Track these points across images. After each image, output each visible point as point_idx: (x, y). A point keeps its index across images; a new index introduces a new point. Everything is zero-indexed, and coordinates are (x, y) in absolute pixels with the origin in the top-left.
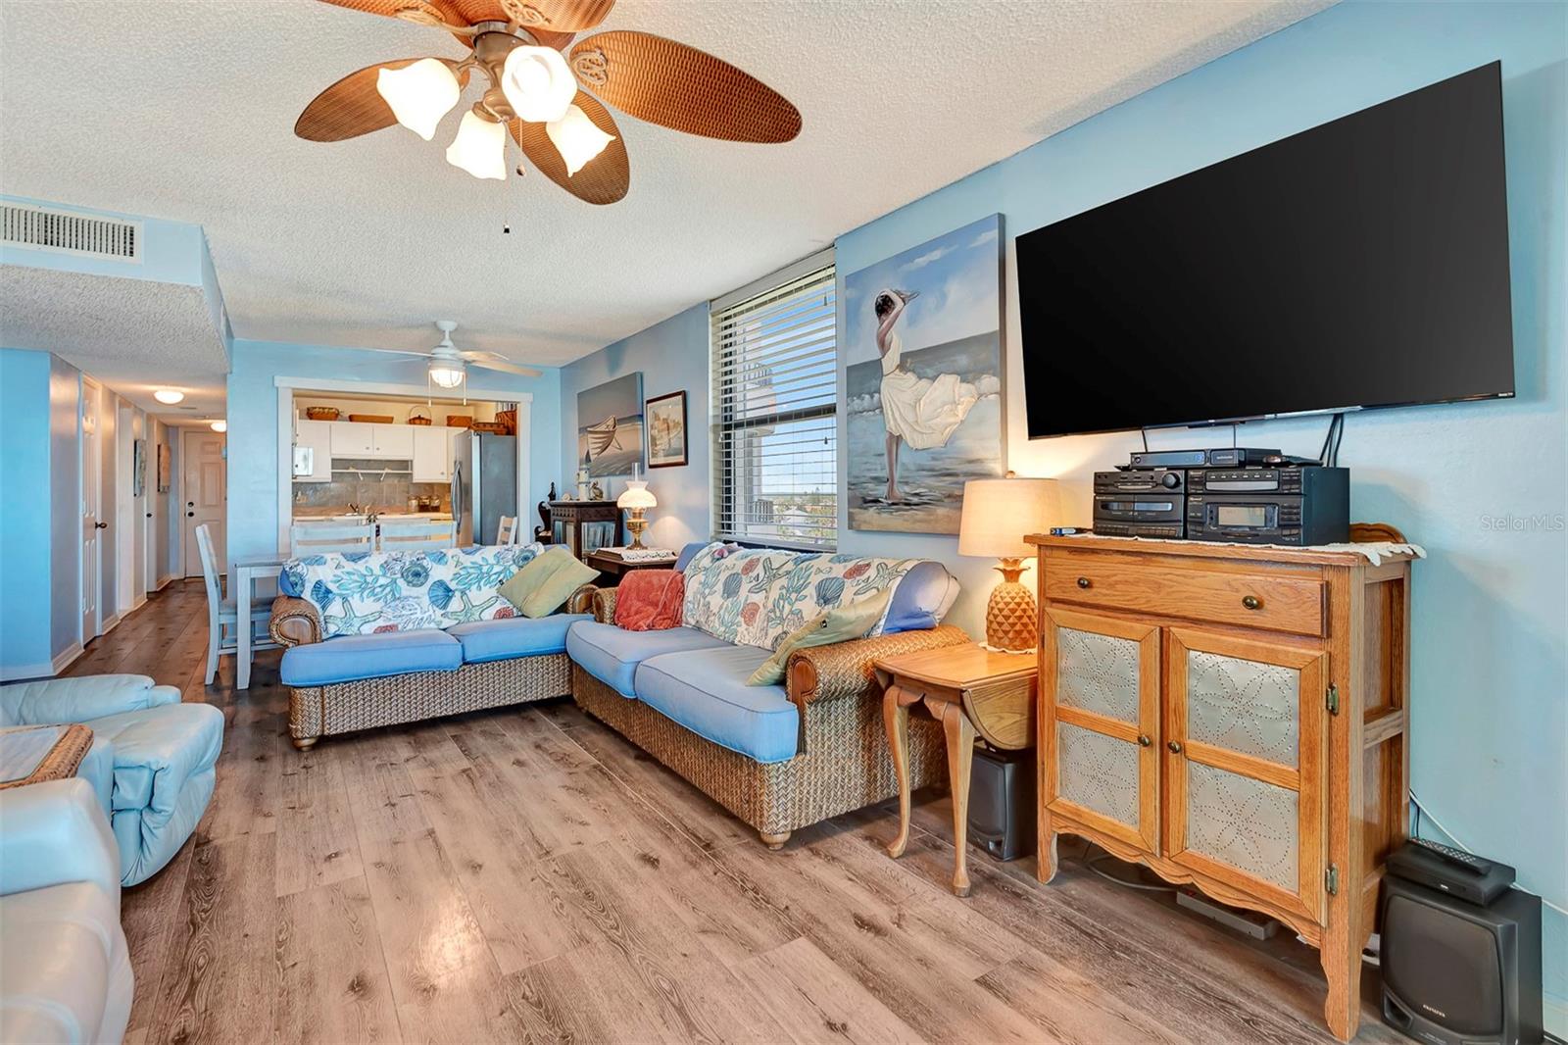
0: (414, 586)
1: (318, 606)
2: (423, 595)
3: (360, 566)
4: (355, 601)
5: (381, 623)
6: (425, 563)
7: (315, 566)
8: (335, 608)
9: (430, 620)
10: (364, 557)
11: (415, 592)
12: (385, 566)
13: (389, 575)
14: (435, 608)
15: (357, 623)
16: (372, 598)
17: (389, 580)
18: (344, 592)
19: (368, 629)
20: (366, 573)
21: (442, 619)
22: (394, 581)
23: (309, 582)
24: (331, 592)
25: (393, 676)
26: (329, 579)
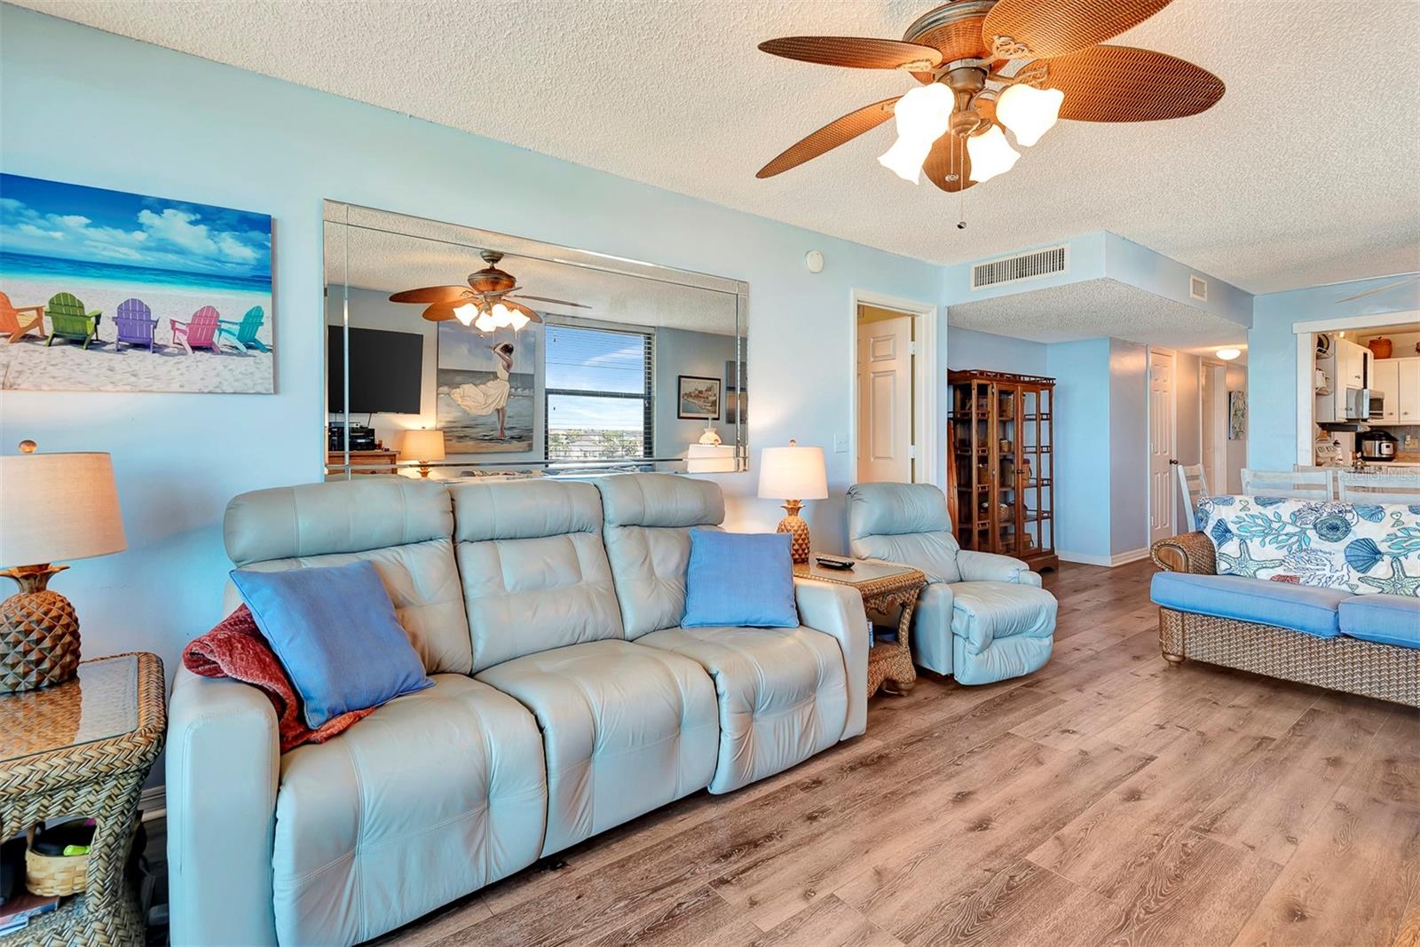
0: (1328, 539)
1: (1215, 543)
2: (1339, 551)
3: (1269, 511)
4: (1254, 546)
5: (1280, 571)
6: (1348, 517)
7: (1221, 506)
8: (1231, 548)
9: (1341, 580)
10: (1277, 502)
11: (1327, 546)
12: (1296, 516)
13: (1298, 524)
14: (1351, 569)
15: (1252, 567)
16: (1275, 545)
17: (1299, 530)
18: (1243, 534)
19: (1264, 575)
20: (1273, 518)
21: (1359, 583)
22: (1304, 532)
23: (1213, 520)
24: (1231, 532)
25: (1254, 624)
26: (1231, 519)
